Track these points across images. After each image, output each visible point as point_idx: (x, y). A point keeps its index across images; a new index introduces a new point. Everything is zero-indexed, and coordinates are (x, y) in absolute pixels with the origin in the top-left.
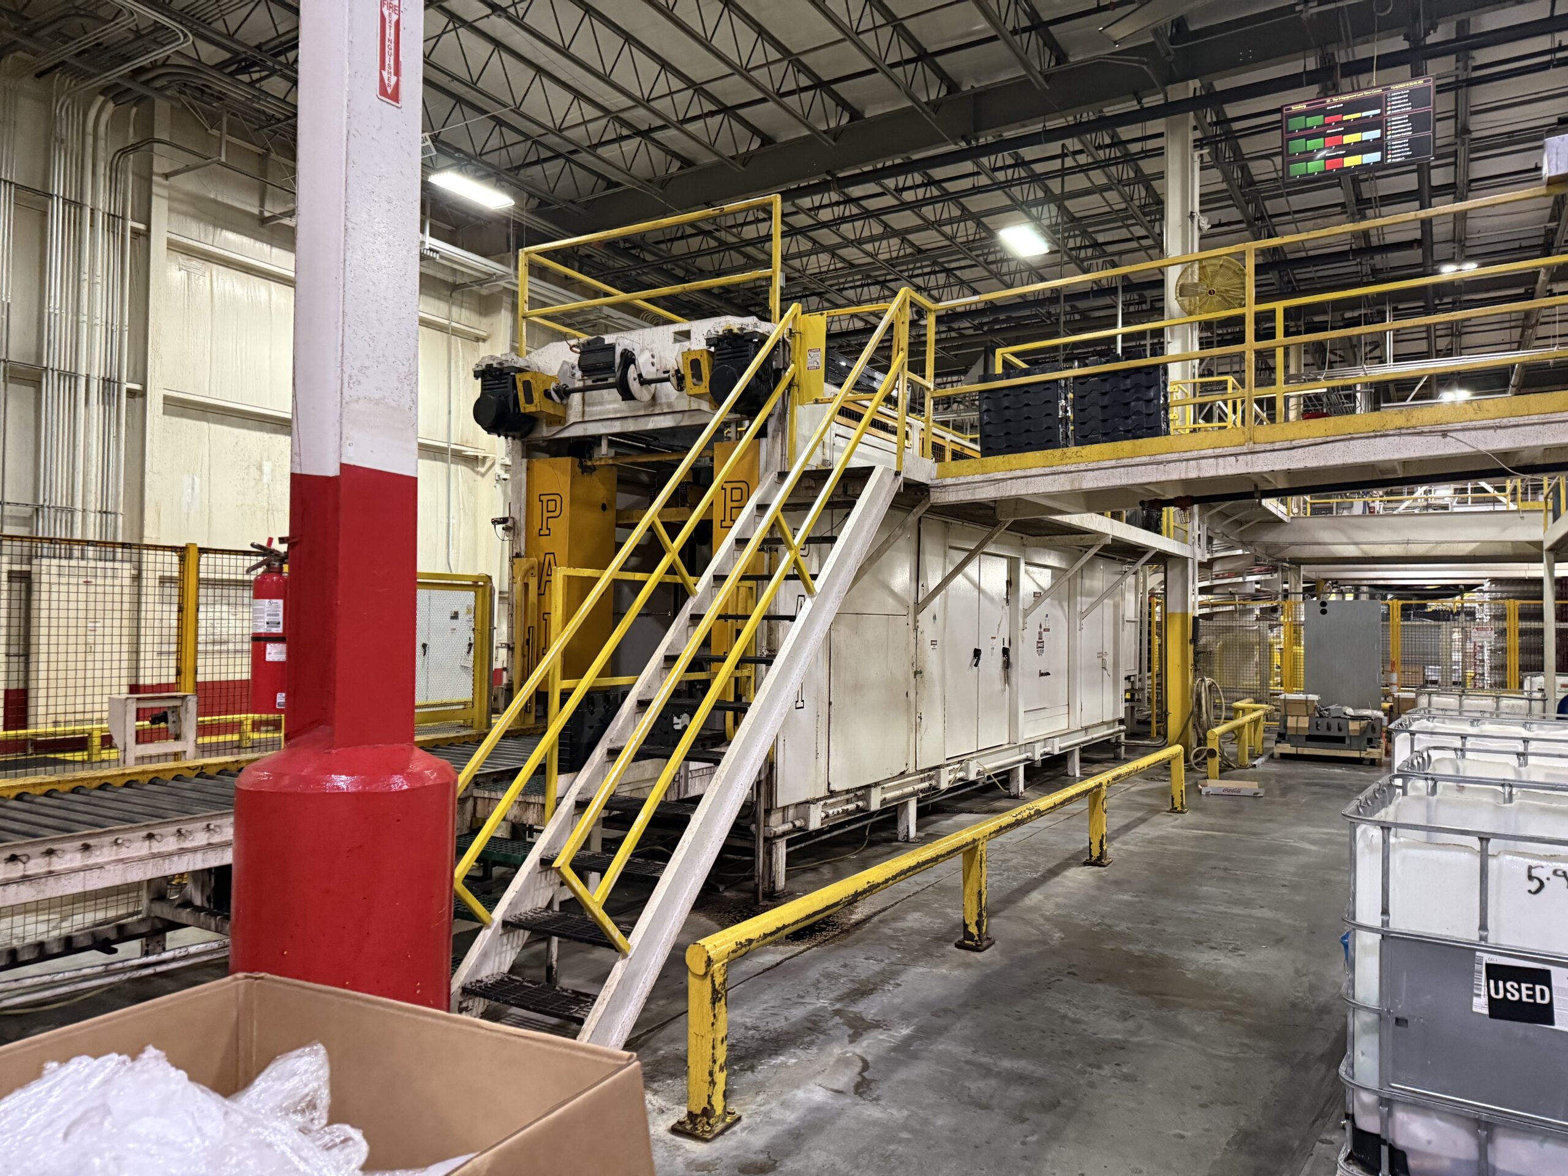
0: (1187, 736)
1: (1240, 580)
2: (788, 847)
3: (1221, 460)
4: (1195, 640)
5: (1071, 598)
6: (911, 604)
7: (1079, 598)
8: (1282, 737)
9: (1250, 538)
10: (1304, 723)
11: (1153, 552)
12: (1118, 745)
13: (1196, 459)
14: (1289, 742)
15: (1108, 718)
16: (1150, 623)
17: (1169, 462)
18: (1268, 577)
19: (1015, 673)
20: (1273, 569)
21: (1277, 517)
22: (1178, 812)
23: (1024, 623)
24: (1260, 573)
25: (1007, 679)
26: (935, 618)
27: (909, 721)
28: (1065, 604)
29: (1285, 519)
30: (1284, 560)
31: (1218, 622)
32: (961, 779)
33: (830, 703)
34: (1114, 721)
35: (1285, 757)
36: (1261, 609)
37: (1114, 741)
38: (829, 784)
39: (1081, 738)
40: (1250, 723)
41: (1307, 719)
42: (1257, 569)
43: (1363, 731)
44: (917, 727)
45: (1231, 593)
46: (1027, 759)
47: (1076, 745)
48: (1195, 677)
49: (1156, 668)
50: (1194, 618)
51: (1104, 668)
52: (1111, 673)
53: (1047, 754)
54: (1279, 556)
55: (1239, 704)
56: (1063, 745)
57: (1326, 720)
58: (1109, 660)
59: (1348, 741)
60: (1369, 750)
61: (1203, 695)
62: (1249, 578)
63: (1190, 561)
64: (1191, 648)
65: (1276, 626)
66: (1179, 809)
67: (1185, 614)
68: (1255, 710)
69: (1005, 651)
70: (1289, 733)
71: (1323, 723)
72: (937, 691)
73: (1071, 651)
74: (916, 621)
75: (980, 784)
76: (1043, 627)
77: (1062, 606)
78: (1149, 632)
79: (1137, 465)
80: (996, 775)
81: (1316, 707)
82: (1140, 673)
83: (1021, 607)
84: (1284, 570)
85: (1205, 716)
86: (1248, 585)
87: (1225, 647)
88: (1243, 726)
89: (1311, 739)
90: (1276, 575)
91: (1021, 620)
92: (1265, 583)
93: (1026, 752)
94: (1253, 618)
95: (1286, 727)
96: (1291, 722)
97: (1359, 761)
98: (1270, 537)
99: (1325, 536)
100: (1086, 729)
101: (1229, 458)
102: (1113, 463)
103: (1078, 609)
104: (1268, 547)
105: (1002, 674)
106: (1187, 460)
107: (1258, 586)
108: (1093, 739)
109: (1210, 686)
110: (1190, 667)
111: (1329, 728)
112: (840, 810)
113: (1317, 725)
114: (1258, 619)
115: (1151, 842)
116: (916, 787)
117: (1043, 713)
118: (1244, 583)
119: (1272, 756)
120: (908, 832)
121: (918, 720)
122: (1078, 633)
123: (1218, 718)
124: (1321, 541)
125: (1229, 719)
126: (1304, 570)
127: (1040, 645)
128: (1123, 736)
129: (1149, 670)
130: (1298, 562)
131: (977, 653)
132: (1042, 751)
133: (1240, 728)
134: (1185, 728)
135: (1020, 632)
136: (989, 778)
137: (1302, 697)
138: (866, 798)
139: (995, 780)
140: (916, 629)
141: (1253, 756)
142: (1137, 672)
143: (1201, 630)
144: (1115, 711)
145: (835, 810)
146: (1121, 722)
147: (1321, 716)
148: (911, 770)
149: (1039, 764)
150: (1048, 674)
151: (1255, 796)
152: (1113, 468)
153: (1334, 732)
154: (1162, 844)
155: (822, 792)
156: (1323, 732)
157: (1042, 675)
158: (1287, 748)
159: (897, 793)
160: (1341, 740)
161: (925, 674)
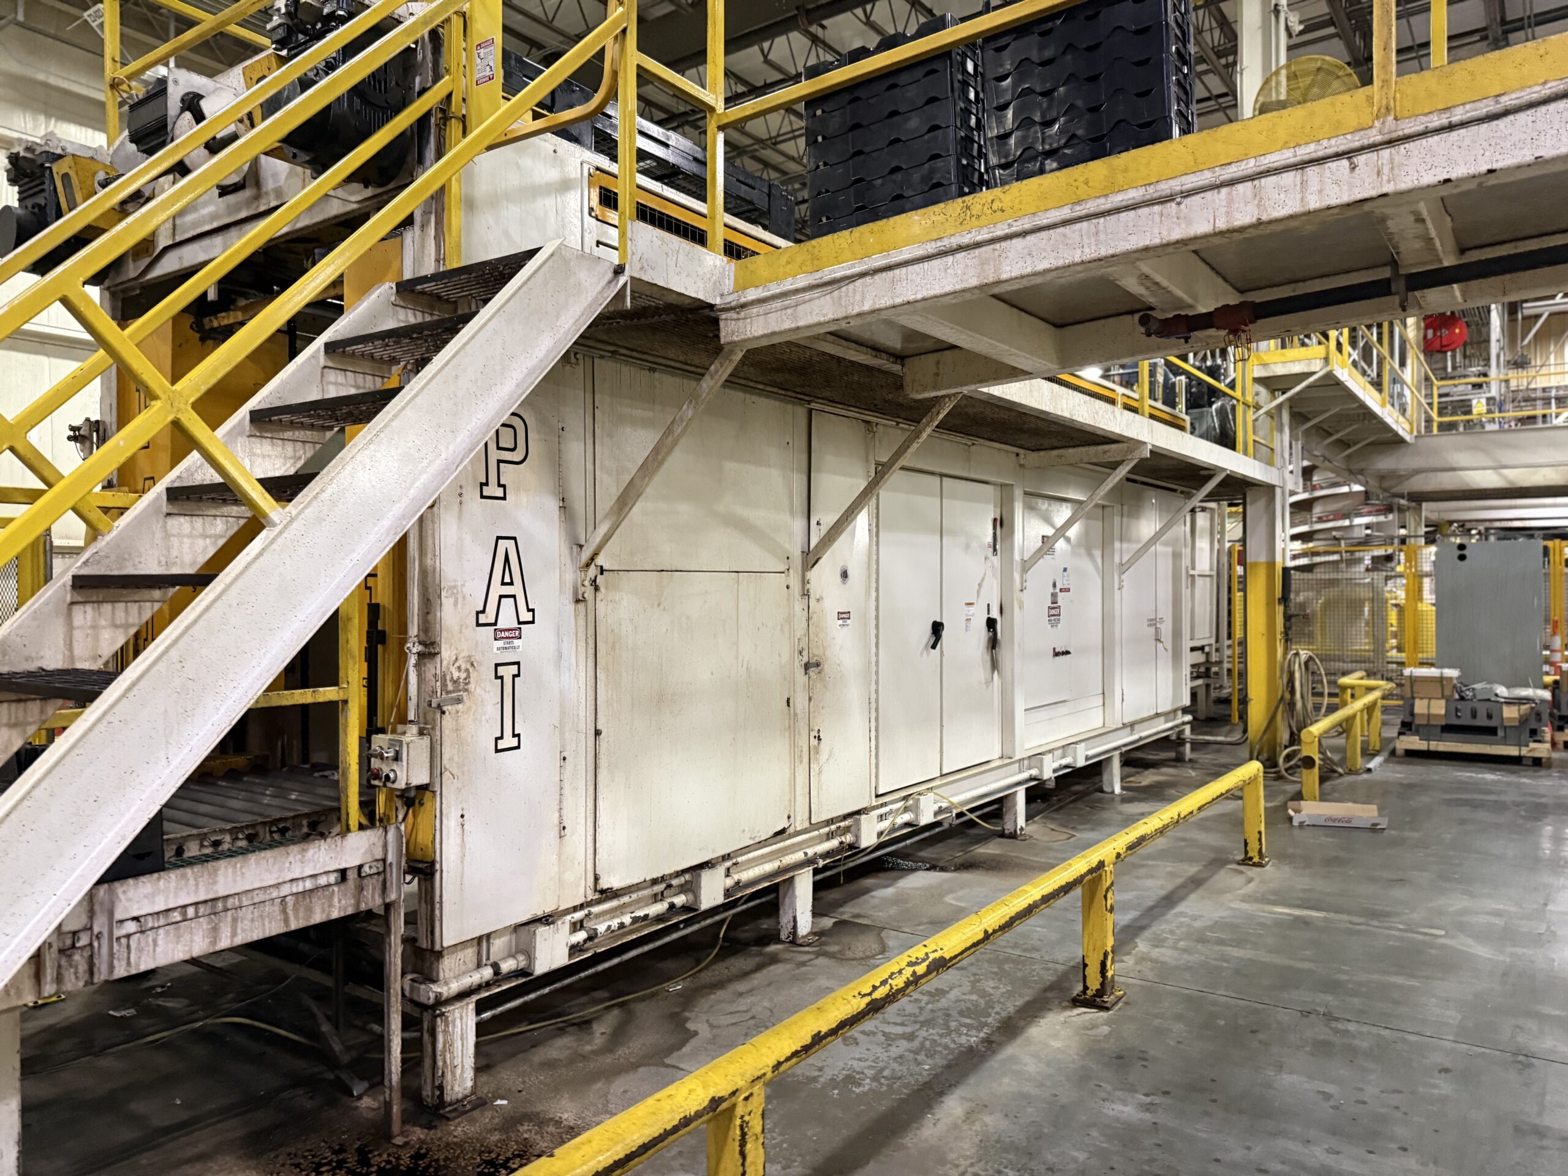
0: (1276, 730)
1: (1347, 523)
2: (478, 1012)
3: (1312, 172)
4: (1285, 599)
5: (1106, 544)
6: (797, 554)
7: (1117, 545)
8: (1407, 727)
9: (1362, 465)
10: (1439, 708)
11: (1222, 476)
12: (1180, 741)
13: (1251, 178)
14: (1417, 733)
15: (1165, 706)
16: (1230, 577)
17: (1188, 194)
18: (1382, 518)
19: (1012, 654)
20: (1388, 509)
21: (1396, 434)
22: (1255, 865)
23: (1023, 581)
24: (1369, 514)
25: (995, 665)
26: (845, 575)
27: (794, 745)
28: (1097, 553)
29: (1408, 438)
30: (1402, 496)
31: (1319, 574)
32: (907, 824)
33: (597, 733)
34: (1175, 711)
35: (1412, 755)
36: (1374, 558)
37: (1174, 737)
38: (596, 879)
39: (1126, 738)
40: (1362, 711)
41: (1443, 702)
42: (1366, 509)
43: (1524, 720)
44: (813, 753)
45: (1335, 538)
46: (1032, 779)
47: (1115, 749)
48: (1286, 650)
49: (1238, 633)
50: (1286, 571)
51: (1158, 640)
52: (1169, 647)
53: (1066, 767)
54: (1395, 490)
55: (1345, 680)
56: (1091, 753)
57: (1470, 705)
58: (1166, 629)
59: (1501, 733)
60: (1532, 745)
61: (1297, 675)
62: (1358, 521)
63: (1278, 491)
64: (1280, 610)
65: (1391, 578)
66: (1256, 860)
67: (1271, 564)
68: (1370, 689)
69: (991, 623)
70: (1418, 721)
71: (1465, 707)
72: (854, 694)
73: (1107, 619)
74: (804, 582)
75: (946, 825)
76: (1059, 586)
77: (1090, 555)
78: (1230, 589)
79: (1118, 210)
80: (971, 811)
81: (1455, 687)
82: (1217, 641)
83: (1017, 557)
84: (1401, 510)
85: (1299, 705)
86: (1356, 530)
87: (1327, 605)
88: (1354, 717)
89: (1448, 729)
90: (1391, 517)
91: (1017, 577)
92: (1378, 526)
93: (1030, 768)
94: (1362, 568)
95: (1412, 714)
96: (1420, 707)
97: (1517, 761)
98: (1385, 463)
99: (1461, 458)
100: (1132, 725)
101: (1333, 165)
102: (1066, 213)
103: (1117, 559)
104: (1382, 477)
105: (988, 658)
106: (1231, 183)
107: (1369, 532)
108: (1141, 739)
109: (1306, 663)
110: (1279, 637)
111: (1474, 715)
112: (627, 919)
113: (1457, 710)
114: (1367, 570)
115: (1201, 938)
116: (811, 852)
117: (1062, 709)
118: (1351, 527)
119: (1393, 753)
120: (795, 927)
121: (814, 742)
122: (1117, 593)
123: (1317, 708)
124: (1455, 465)
125: (1332, 709)
126: (1430, 510)
127: (1054, 612)
128: (1187, 729)
129: (1229, 637)
130: (1418, 498)
131: (937, 628)
132: (1056, 765)
133: (1350, 720)
134: (1272, 720)
135: (1017, 594)
136: (960, 815)
137: (1433, 672)
138: (691, 888)
139: (972, 816)
140: (806, 594)
141: (1368, 753)
142: (1213, 641)
143: (1294, 586)
144: (1176, 695)
145: (615, 923)
146: (1185, 710)
147: (1462, 698)
148: (800, 823)
149: (1051, 785)
150: (1068, 653)
151: (1374, 829)
152: (1065, 223)
153: (1482, 721)
154: (1221, 942)
155: (581, 892)
156: (1466, 720)
157: (1056, 654)
158: (1414, 742)
159: (769, 867)
160: (1491, 731)
161: (826, 667)
